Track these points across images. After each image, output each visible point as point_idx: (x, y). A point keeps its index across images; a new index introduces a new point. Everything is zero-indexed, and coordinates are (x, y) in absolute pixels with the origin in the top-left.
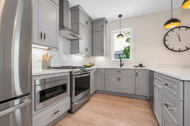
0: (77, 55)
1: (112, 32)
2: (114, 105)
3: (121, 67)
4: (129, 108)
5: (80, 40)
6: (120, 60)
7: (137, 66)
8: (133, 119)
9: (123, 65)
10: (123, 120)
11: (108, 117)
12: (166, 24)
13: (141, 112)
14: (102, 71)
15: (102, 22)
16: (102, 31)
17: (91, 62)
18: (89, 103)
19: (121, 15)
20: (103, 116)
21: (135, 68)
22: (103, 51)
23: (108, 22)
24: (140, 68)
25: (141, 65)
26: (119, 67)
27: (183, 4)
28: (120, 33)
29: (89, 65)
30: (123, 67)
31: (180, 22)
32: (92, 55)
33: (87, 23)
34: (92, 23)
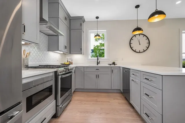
0: (56, 52)
1: (89, 31)
2: (97, 101)
3: (98, 65)
4: (109, 102)
5: (60, 37)
6: (97, 58)
7: (111, 64)
8: (116, 111)
9: (99, 63)
10: (108, 114)
11: (95, 113)
12: (134, 31)
13: (119, 103)
14: (81, 69)
15: (80, 20)
16: (80, 30)
17: (69, 61)
18: (71, 103)
19: (98, 17)
20: (90, 113)
21: (109, 66)
22: (81, 49)
23: (85, 21)
24: (113, 66)
25: (114, 63)
26: (95, 65)
27: (148, 19)
28: (97, 33)
29: (68, 63)
30: (99, 65)
31: (142, 30)
32: (70, 53)
33: (66, 19)
34: (70, 20)
